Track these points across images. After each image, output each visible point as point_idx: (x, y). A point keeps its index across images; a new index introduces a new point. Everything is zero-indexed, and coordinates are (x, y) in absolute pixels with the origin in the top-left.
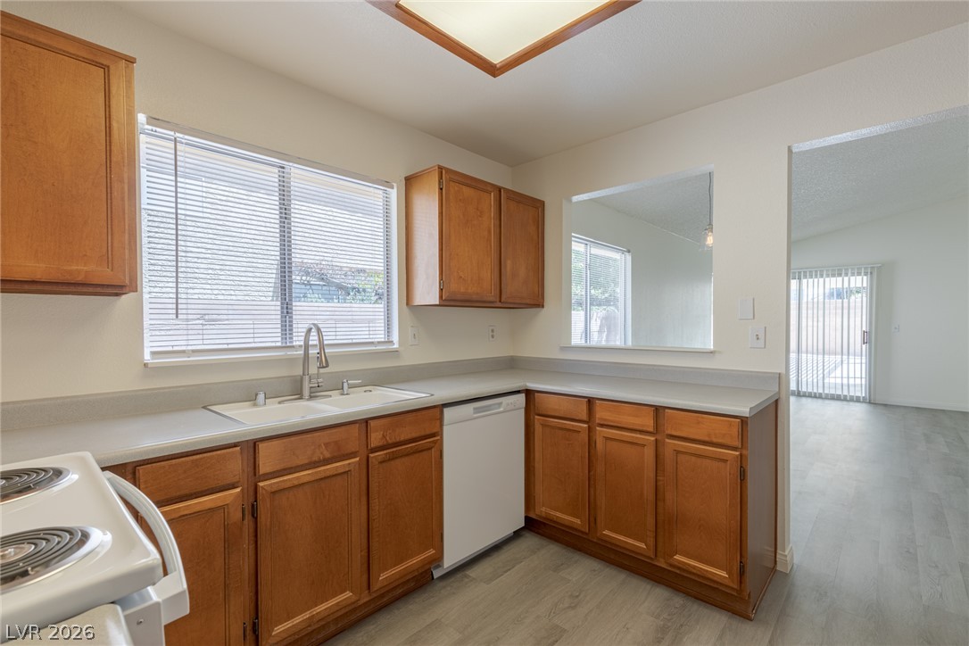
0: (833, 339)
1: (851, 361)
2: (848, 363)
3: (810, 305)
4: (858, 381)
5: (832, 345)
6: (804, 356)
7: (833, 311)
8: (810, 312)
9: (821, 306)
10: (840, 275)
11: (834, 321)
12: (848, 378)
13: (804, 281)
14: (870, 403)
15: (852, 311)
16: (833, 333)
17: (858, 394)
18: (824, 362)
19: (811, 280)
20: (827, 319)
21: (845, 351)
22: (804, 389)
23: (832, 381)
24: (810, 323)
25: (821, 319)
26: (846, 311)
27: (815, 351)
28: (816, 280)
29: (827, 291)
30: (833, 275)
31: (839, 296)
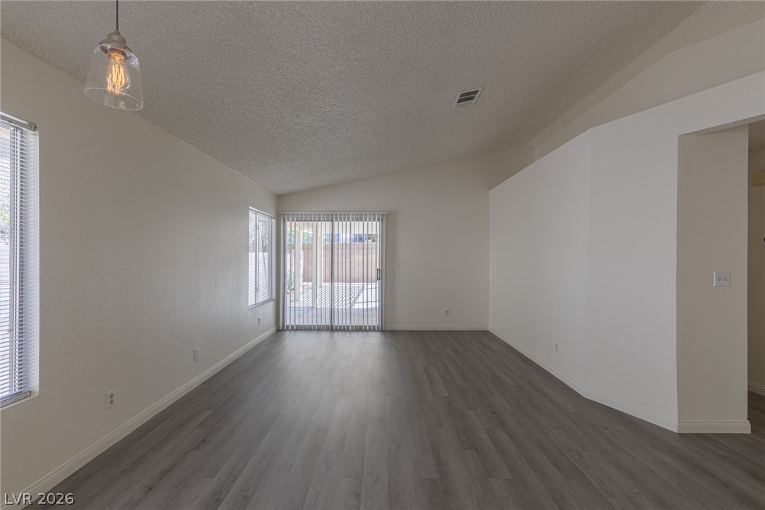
0: (357, 271)
1: (370, 287)
2: (367, 289)
3: (340, 247)
4: (374, 306)
5: (356, 276)
6: (336, 284)
7: (357, 251)
8: (340, 251)
9: (348, 247)
10: (361, 220)
11: (358, 258)
12: (367, 302)
13: (336, 223)
14: (382, 331)
15: (370, 251)
16: (356, 267)
17: (374, 324)
18: (350, 289)
19: (340, 223)
20: (352, 257)
21: (365, 279)
22: (336, 324)
23: (356, 306)
24: (340, 260)
25: (348, 256)
26: (365, 251)
27: (344, 279)
28: (344, 223)
29: (352, 236)
30: (357, 220)
31: (361, 239)
